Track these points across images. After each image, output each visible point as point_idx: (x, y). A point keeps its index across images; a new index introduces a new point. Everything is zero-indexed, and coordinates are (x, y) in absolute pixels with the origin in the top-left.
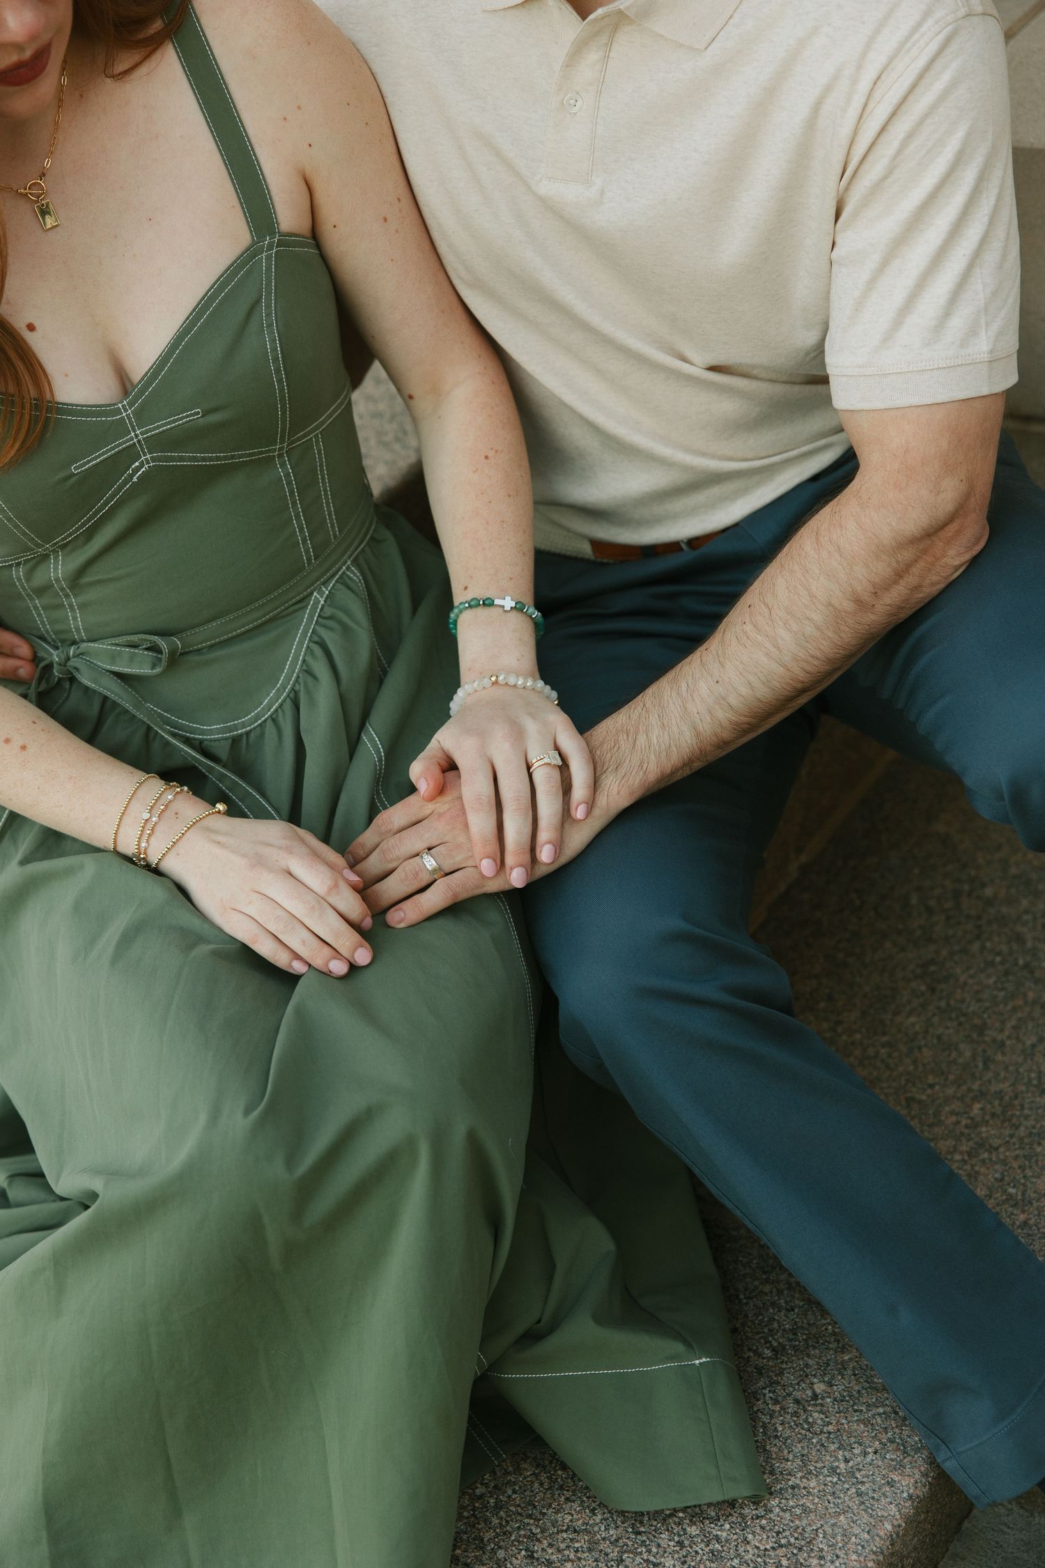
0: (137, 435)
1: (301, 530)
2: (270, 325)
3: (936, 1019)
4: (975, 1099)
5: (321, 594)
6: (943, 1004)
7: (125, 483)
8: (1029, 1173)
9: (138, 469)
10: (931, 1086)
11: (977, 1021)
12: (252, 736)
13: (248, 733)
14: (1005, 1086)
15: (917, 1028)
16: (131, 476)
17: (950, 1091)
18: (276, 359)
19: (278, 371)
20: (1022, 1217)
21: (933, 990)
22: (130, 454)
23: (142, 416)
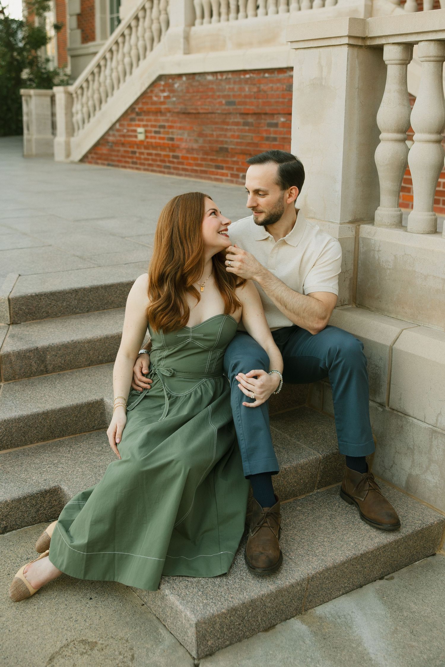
0: (191, 334)
1: (208, 366)
2: (221, 327)
3: (328, 524)
4: (327, 538)
5: (205, 380)
6: (331, 522)
7: (185, 342)
8: (329, 552)
9: (188, 341)
10: (319, 533)
11: (336, 526)
12: (181, 397)
13: (180, 397)
14: (334, 538)
15: (323, 524)
16: (187, 341)
17: (322, 535)
18: (220, 333)
19: (219, 335)
20: (323, 558)
21: (331, 519)
22: (188, 337)
23: (193, 332)
